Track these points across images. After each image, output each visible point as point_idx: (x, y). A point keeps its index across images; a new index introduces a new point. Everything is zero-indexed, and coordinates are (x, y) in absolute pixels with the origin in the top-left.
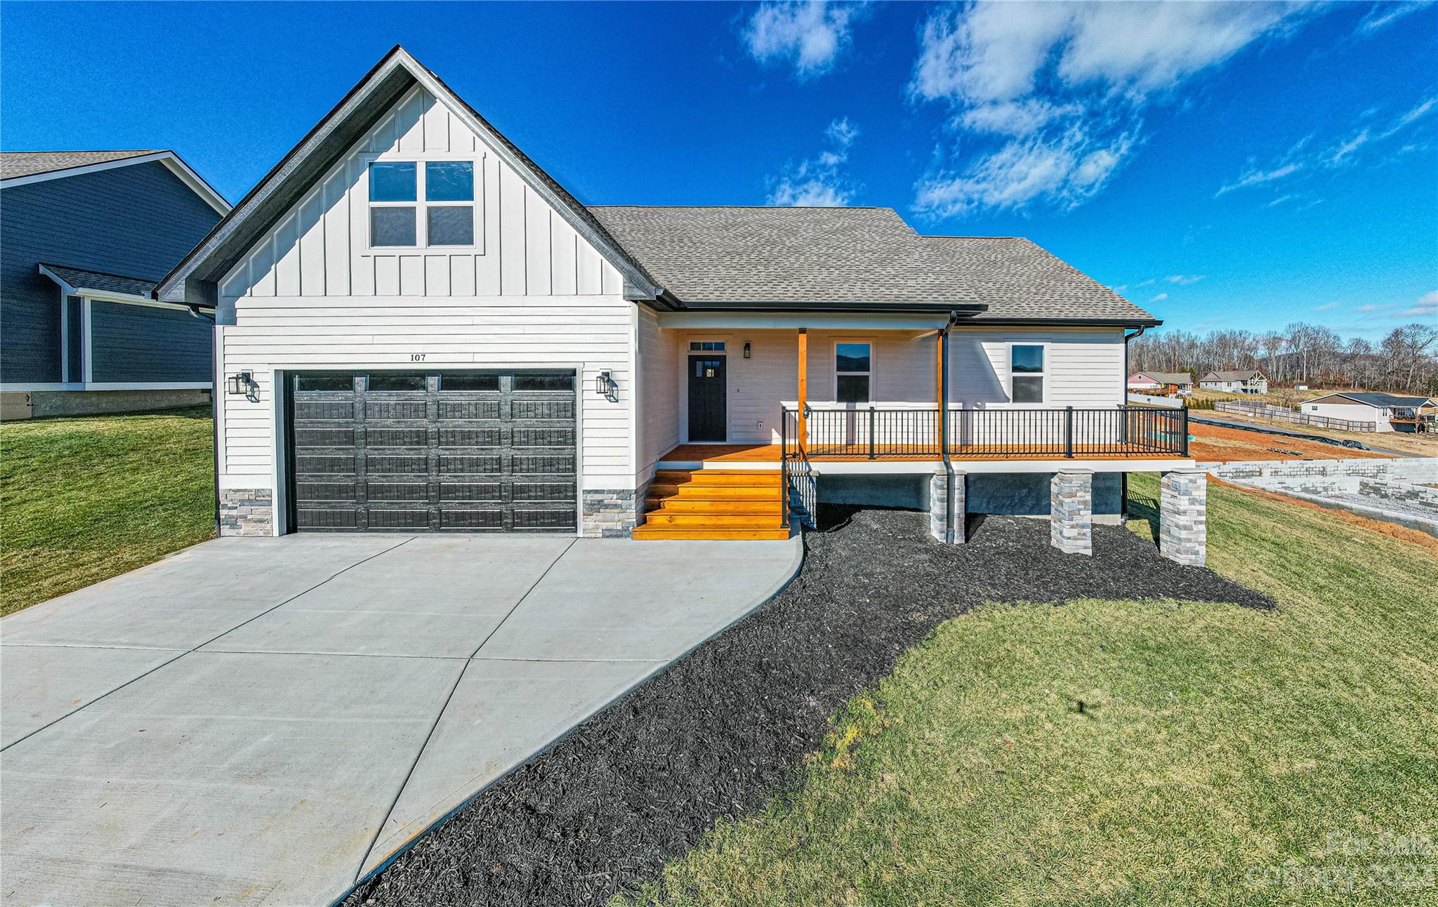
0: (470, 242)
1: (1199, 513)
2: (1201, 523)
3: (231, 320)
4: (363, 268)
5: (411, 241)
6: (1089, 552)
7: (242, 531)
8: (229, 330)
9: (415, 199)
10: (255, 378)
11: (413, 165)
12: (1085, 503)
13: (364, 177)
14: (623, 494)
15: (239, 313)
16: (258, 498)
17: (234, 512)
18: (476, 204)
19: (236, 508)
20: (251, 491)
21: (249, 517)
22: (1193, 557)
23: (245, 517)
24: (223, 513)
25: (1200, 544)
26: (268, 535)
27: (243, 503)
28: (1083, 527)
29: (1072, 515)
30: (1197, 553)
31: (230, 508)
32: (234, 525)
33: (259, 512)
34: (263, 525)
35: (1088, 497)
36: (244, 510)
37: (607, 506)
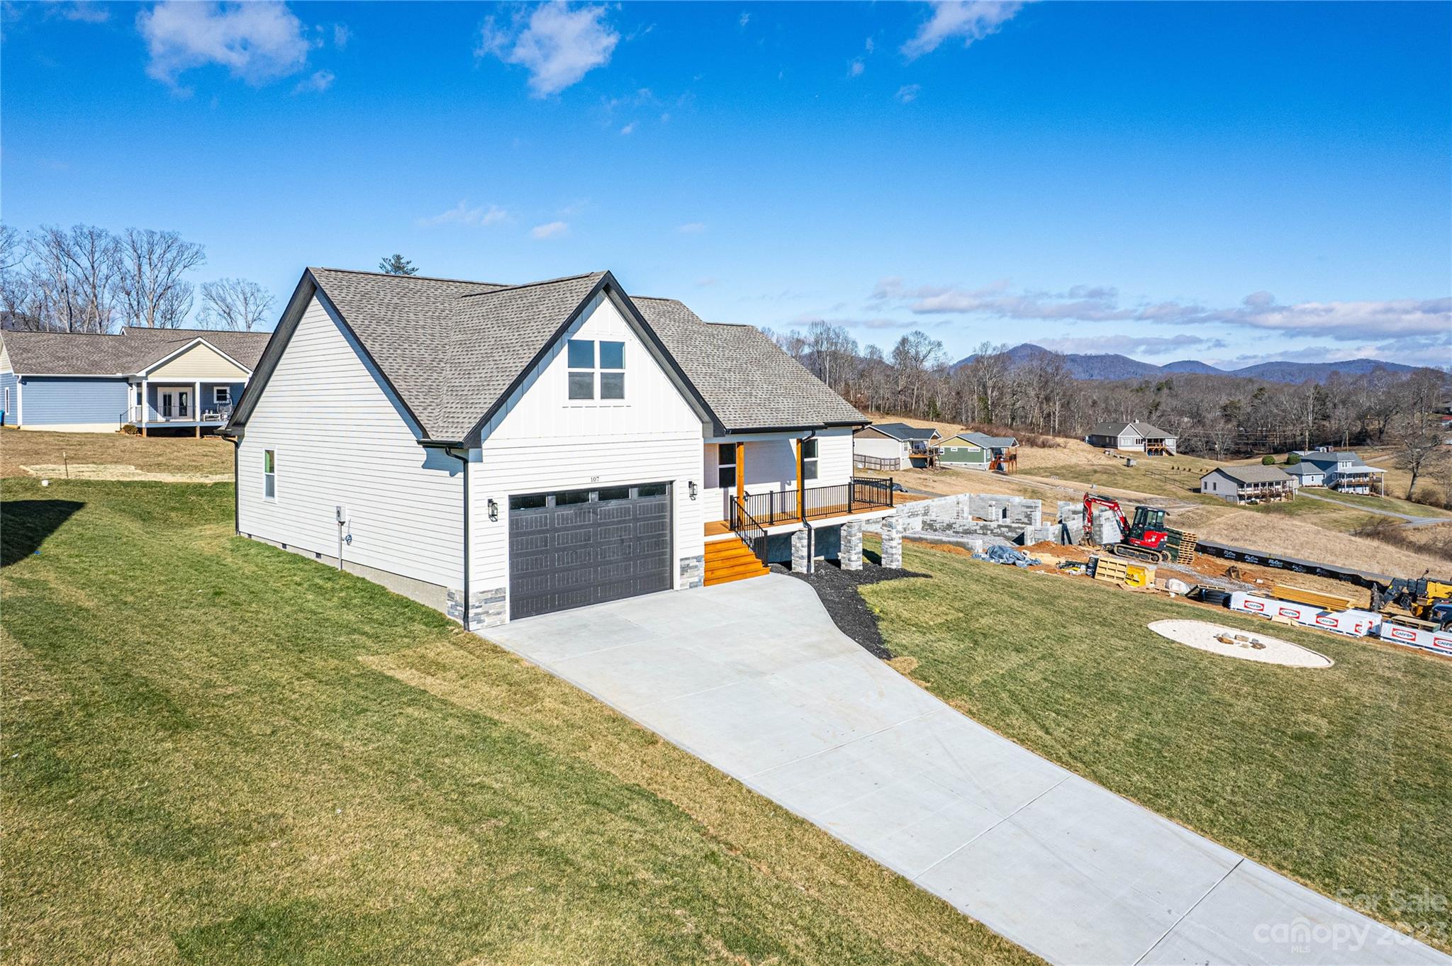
0: (622, 397)
4: (563, 416)
5: (591, 396)
7: (485, 624)
8: (478, 466)
9: (593, 367)
10: (497, 502)
11: (593, 342)
13: (566, 347)
15: (484, 453)
16: (495, 598)
17: (479, 610)
18: (626, 371)
19: (481, 607)
20: (492, 591)
21: (490, 612)
23: (487, 612)
24: (471, 612)
26: (503, 624)
27: (486, 601)
31: (477, 607)
32: (480, 621)
33: (495, 607)
34: (500, 616)
36: (486, 607)
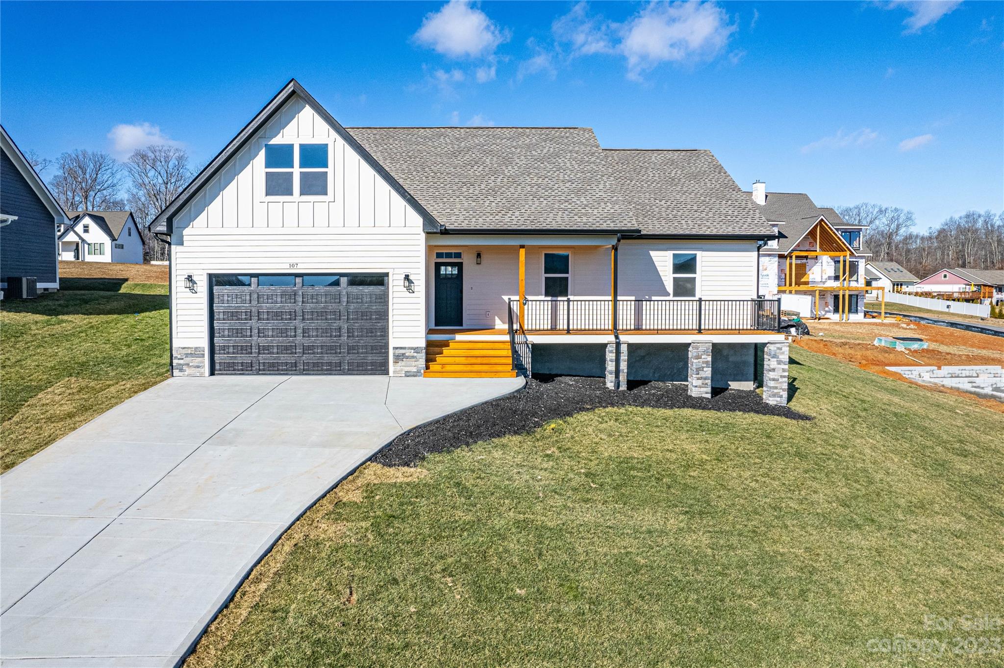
0: (326, 194)
1: (784, 370)
2: (784, 377)
3: (181, 243)
4: (261, 210)
5: (290, 193)
6: (709, 396)
7: (186, 373)
8: (179, 248)
9: (292, 167)
10: (194, 278)
11: (292, 146)
12: (707, 362)
13: (262, 154)
14: (417, 350)
15: (185, 238)
16: (196, 353)
17: (181, 362)
18: (329, 170)
19: (182, 359)
20: (192, 348)
21: (191, 364)
22: (779, 399)
23: (188, 365)
24: (175, 362)
25: (784, 390)
26: (202, 375)
27: (187, 355)
28: (706, 379)
29: (699, 370)
30: (781, 397)
31: (179, 359)
32: (181, 370)
33: (197, 361)
34: (199, 369)
35: (709, 359)
36: (187, 360)
37: (407, 357)
